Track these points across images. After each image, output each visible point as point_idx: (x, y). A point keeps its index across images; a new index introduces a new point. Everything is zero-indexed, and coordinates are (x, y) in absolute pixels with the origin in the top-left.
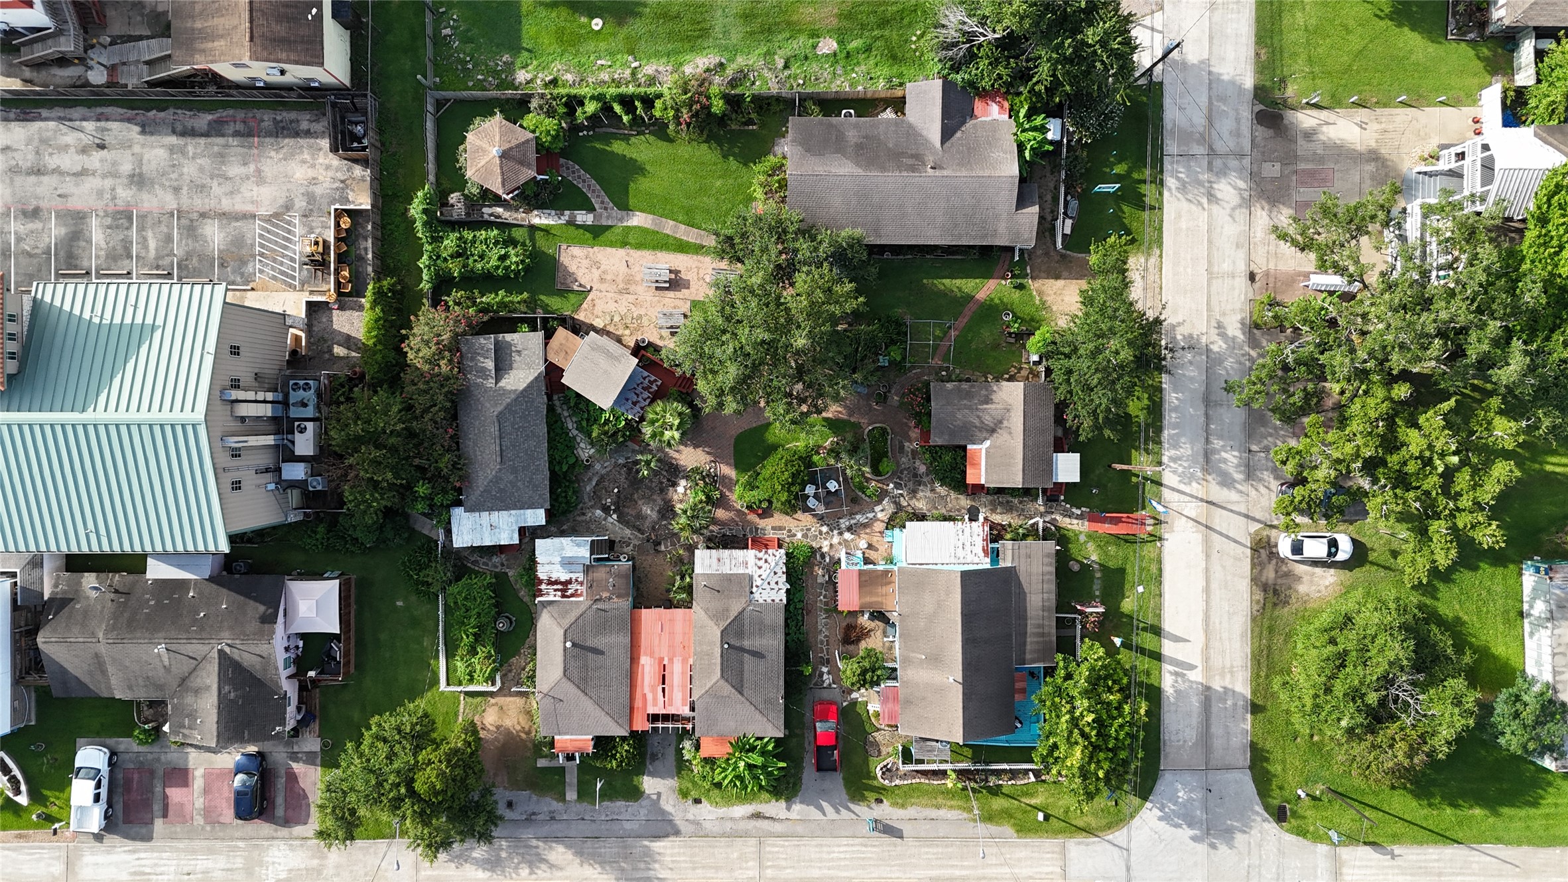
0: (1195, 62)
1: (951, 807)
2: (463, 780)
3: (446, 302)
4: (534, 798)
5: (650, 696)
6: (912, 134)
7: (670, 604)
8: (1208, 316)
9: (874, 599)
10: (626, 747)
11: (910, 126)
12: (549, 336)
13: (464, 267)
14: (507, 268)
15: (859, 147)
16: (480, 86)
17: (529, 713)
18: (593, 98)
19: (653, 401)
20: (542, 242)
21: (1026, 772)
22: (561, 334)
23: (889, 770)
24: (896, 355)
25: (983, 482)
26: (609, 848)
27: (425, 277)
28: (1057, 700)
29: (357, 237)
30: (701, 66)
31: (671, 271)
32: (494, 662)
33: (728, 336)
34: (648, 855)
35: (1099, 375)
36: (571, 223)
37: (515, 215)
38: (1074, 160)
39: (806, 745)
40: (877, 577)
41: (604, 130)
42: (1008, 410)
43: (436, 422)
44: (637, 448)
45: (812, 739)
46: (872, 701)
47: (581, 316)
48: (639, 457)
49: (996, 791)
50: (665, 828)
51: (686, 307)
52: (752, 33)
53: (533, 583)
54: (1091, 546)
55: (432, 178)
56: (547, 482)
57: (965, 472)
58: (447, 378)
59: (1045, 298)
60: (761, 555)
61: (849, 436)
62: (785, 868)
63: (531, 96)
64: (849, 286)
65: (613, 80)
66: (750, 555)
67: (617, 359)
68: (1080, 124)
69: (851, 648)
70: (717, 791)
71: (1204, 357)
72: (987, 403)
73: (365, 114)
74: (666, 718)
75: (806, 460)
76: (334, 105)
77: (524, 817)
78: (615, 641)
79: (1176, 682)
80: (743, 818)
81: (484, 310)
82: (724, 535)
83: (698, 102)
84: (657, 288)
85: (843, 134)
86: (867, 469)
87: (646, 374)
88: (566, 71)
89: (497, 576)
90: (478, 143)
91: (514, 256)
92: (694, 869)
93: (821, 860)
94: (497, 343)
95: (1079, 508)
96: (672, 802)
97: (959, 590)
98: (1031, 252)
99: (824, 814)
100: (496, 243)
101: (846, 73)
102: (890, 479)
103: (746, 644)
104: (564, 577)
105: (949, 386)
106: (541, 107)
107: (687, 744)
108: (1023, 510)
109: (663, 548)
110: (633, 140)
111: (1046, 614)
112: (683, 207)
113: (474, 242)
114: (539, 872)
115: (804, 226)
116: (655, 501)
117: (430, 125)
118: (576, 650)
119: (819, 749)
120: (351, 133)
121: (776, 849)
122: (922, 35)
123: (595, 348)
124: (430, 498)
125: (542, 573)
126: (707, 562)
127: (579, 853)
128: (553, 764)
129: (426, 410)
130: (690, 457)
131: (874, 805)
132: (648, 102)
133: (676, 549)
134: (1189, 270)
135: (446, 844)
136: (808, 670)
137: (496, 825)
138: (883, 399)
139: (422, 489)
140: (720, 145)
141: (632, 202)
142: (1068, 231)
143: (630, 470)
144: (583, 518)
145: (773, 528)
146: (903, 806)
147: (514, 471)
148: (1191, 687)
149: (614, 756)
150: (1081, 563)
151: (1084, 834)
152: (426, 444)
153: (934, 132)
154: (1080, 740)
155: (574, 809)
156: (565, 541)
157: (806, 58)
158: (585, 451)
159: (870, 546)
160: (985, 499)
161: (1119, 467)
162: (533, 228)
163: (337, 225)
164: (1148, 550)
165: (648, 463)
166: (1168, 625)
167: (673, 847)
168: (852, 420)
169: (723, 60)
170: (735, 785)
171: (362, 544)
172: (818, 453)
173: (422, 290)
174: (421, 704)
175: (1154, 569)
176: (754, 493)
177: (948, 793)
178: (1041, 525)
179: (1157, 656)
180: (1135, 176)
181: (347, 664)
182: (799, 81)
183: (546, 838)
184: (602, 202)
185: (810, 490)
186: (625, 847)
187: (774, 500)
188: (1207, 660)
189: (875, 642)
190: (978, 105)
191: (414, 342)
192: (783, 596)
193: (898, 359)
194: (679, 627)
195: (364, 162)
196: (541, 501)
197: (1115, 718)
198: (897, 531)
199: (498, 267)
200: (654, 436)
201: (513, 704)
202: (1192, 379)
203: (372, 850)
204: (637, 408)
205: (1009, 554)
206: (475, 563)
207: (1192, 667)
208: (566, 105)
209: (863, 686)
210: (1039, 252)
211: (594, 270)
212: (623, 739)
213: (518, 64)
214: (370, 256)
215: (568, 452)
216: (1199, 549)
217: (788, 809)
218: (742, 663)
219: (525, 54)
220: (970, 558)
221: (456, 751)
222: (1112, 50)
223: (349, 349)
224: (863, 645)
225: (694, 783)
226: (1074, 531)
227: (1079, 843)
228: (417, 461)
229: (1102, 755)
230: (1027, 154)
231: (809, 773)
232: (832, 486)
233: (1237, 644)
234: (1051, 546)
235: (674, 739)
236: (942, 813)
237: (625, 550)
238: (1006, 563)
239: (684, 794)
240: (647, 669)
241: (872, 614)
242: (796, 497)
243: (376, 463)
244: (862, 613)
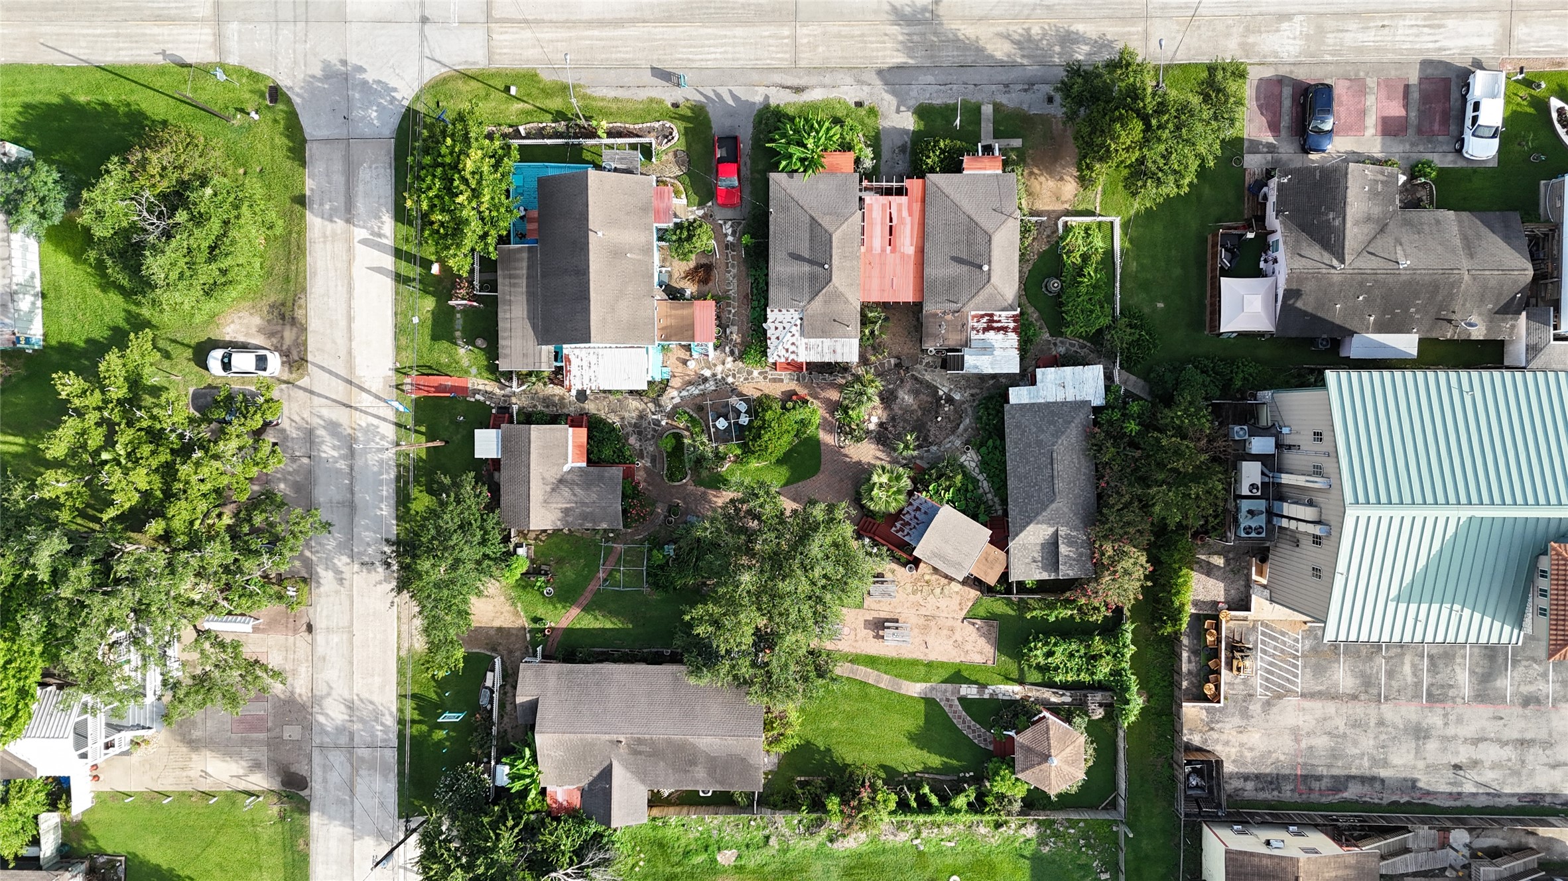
0: (367, 838)
1: (603, 99)
2: (1093, 132)
3: (1107, 609)
4: (1025, 107)
5: (905, 213)
6: (641, 775)
7: (885, 306)
8: (352, 590)
9: (679, 312)
10: (929, 161)
11: (643, 782)
12: (1005, 576)
13: (1089, 646)
14: (1046, 644)
15: (693, 762)
16: (1073, 824)
17: (1030, 194)
18: (958, 811)
19: (901, 510)
20: (1012, 667)
21: (528, 137)
22: (992, 579)
23: (666, 137)
24: (658, 556)
25: (571, 429)
26: (949, 56)
27: (1129, 636)
28: (494, 214)
29: (1198, 674)
30: (852, 840)
31: (883, 637)
32: (1064, 248)
33: (820, 584)
34: (909, 49)
35: (451, 543)
36: (983, 686)
37: (1038, 694)
38: (484, 745)
39: (749, 162)
40: (676, 335)
41: (948, 778)
42: (545, 501)
43: (1118, 493)
44: (918, 462)
45: (743, 168)
46: (683, 207)
47: (974, 593)
48: (916, 453)
49: (559, 116)
50: (892, 77)
51: (868, 601)
52: (801, 871)
53: (1023, 328)
54: (465, 362)
55: (1121, 733)
56: (1007, 431)
57: (589, 437)
58: (1106, 537)
59: (512, 608)
60: (792, 357)
61: (704, 473)
62: (770, 36)
63: (1021, 813)
64: (700, 630)
65: (939, 826)
66: (804, 357)
67: (935, 555)
68: (478, 781)
69: (704, 261)
70: (839, 115)
71: (356, 550)
72: (566, 509)
73: (1187, 797)
74: (888, 192)
75: (747, 450)
76: (1219, 806)
77: (1036, 87)
78: (939, 270)
79: (379, 228)
80: (813, 87)
81: (1068, 602)
82: (831, 373)
83: (853, 808)
84: (897, 621)
85: (709, 775)
86: (687, 441)
87: (906, 539)
88: (985, 836)
89: (1061, 334)
90: (1072, 770)
91: (1038, 655)
92: (863, 35)
93: (734, 45)
94: (1057, 570)
95: (478, 401)
96: (885, 103)
97: (592, 324)
98: (526, 654)
99: (730, 91)
100: (1057, 668)
101: (709, 831)
102: (665, 430)
103: (806, 268)
104: (991, 335)
105: (605, 526)
106: (1010, 802)
107: (868, 163)
108: (533, 399)
109: (893, 361)
110: (920, 767)
111: (508, 297)
112: (871, 701)
113: (1079, 670)
114: (1020, 31)
115: (745, 688)
116: (900, 409)
117: (1122, 786)
118: (978, 262)
119: (736, 161)
120: (1202, 778)
121: (779, 56)
122: (633, 866)
123: (958, 565)
124: (1126, 416)
125: (1013, 339)
126: (846, 350)
127: (980, 50)
128: (1004, 142)
129: (1126, 506)
130: (865, 452)
131: (681, 101)
132: (903, 806)
133: (878, 359)
134: (371, 635)
135: (1112, 66)
136: (746, 239)
137: (1062, 82)
138: (672, 509)
139: (1132, 427)
140: (833, 762)
141: (922, 707)
142: (489, 675)
143: (925, 440)
144: (973, 391)
145: (781, 381)
146: (651, 100)
147: (1039, 443)
148: (364, 222)
149: (943, 151)
150: (474, 346)
151: (469, 73)
152: (1128, 470)
153: (619, 776)
154: (468, 176)
155: (984, 95)
156: (989, 370)
157: (748, 846)
158: (970, 459)
159: (685, 362)
160: (571, 410)
161: (438, 443)
162: (1021, 682)
163: (1218, 687)
164: (410, 358)
165: (907, 447)
166: (389, 283)
167: (884, 57)
168: (702, 489)
169: (829, 845)
170: (819, 123)
171: (1196, 367)
172: (737, 456)
173: (1132, 623)
174: (1137, 205)
175: (403, 341)
176: (799, 417)
177: (606, 113)
178: (515, 383)
179: (398, 253)
180: (424, 728)
181: (1214, 245)
182: (757, 824)
183: (1014, 65)
184: (951, 706)
185: (744, 420)
186: (932, 57)
187: (779, 411)
188: (350, 249)
189: (680, 267)
190: (577, 801)
191: (1139, 573)
192: (771, 315)
193: (655, 552)
194: (875, 283)
195: (1189, 748)
196: (1013, 412)
197: (436, 196)
198: (658, 378)
199: (1055, 645)
200: (898, 478)
201: (1046, 204)
202: (367, 528)
203: (1192, 52)
204: (916, 504)
205: (544, 358)
206: (1082, 347)
207: (364, 242)
208: (985, 804)
209: (691, 224)
210: (518, 654)
211: (960, 639)
212: (932, 170)
213: (1034, 845)
214: (1185, 655)
215: (987, 458)
216: (358, 360)
217: (767, 97)
218: (811, 249)
219: (1026, 853)
220: (582, 354)
221: (1101, 160)
222: (440, 863)
223: (1209, 563)
224: (692, 264)
225: (862, 123)
226: (482, 377)
227: (474, 63)
228: (1138, 454)
229: (448, 160)
230: (527, 752)
231: (746, 134)
232: (722, 424)
233: (320, 264)
234: (503, 365)
235: (883, 168)
236: (612, 94)
237: (930, 359)
238: (548, 350)
239: (872, 112)
240: (907, 241)
241: (683, 295)
242: (757, 414)
243: (1178, 453)
244: (693, 297)
